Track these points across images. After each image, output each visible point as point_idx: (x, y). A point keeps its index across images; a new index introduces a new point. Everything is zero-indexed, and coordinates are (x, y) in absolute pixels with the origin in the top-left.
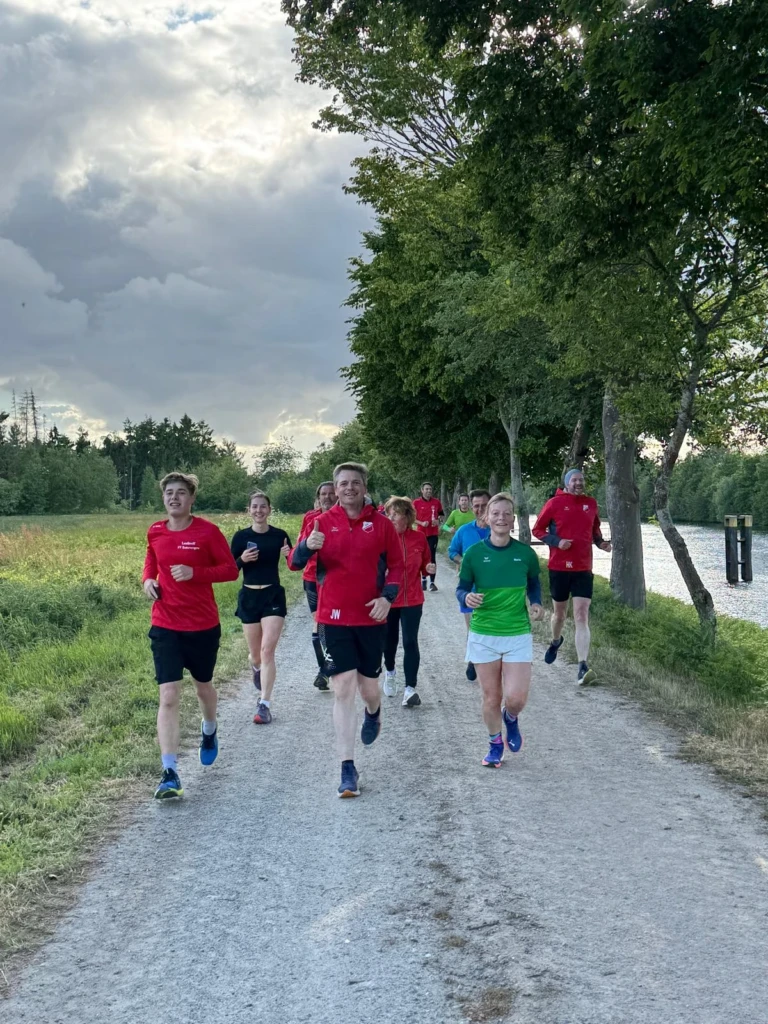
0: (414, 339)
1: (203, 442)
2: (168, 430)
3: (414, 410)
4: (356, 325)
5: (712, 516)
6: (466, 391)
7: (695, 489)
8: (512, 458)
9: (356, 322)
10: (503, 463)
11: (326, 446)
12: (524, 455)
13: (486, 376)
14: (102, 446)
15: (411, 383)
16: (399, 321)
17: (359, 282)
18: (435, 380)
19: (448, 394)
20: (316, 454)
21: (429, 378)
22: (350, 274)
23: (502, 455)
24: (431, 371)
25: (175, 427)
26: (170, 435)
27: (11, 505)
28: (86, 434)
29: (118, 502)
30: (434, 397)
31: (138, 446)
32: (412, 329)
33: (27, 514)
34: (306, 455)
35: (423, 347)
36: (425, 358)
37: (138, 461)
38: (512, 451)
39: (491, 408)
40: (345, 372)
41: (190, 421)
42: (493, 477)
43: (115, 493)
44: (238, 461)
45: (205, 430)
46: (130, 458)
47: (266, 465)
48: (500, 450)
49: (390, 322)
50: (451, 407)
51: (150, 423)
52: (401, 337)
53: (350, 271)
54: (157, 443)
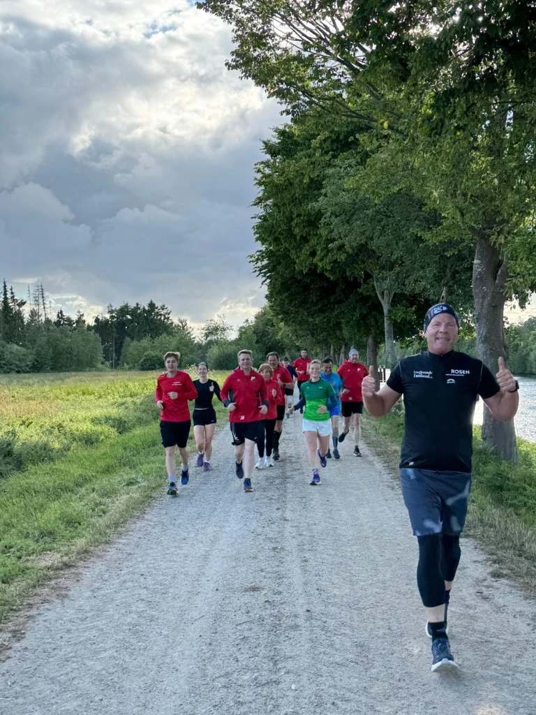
0: (304, 227)
1: (164, 319)
2: (139, 311)
3: (306, 288)
4: (260, 221)
5: (529, 370)
6: (348, 269)
7: (516, 350)
8: (386, 324)
9: (260, 218)
10: (378, 328)
11: (250, 321)
12: (395, 321)
13: (364, 256)
14: (94, 324)
15: (302, 263)
16: (292, 212)
17: (263, 187)
18: (321, 260)
19: (332, 271)
20: (243, 327)
21: (317, 258)
22: (256, 181)
23: (377, 322)
24: (318, 253)
25: (144, 308)
26: (140, 314)
27: (27, 366)
28: (83, 315)
29: (103, 363)
30: (322, 276)
31: (118, 323)
32: (302, 218)
33: (38, 372)
34: (236, 328)
35: (312, 233)
36: (313, 242)
37: (118, 334)
38: (385, 318)
39: (368, 284)
40: (253, 259)
41: (154, 305)
42: (370, 341)
43: (100, 356)
44: (189, 333)
45: (165, 311)
46: (112, 332)
47: (207, 335)
48: (375, 318)
49: (284, 213)
50: (335, 284)
51: (126, 306)
52: (294, 225)
53: (256, 179)
54: (131, 321)
